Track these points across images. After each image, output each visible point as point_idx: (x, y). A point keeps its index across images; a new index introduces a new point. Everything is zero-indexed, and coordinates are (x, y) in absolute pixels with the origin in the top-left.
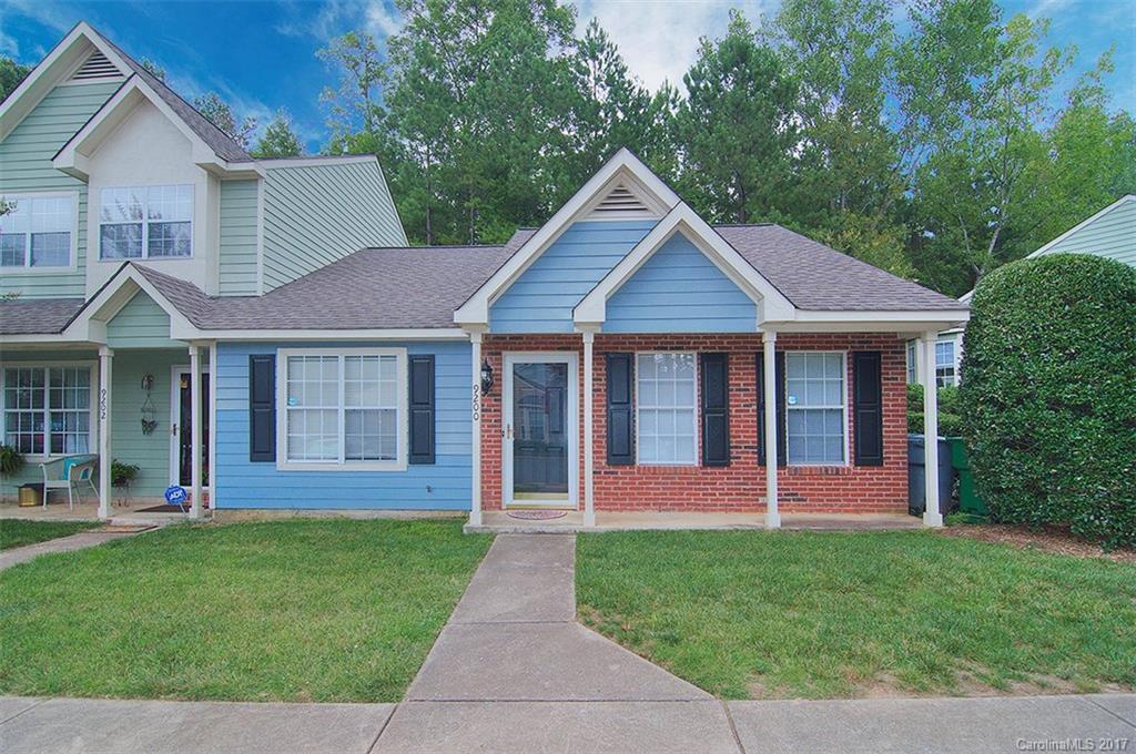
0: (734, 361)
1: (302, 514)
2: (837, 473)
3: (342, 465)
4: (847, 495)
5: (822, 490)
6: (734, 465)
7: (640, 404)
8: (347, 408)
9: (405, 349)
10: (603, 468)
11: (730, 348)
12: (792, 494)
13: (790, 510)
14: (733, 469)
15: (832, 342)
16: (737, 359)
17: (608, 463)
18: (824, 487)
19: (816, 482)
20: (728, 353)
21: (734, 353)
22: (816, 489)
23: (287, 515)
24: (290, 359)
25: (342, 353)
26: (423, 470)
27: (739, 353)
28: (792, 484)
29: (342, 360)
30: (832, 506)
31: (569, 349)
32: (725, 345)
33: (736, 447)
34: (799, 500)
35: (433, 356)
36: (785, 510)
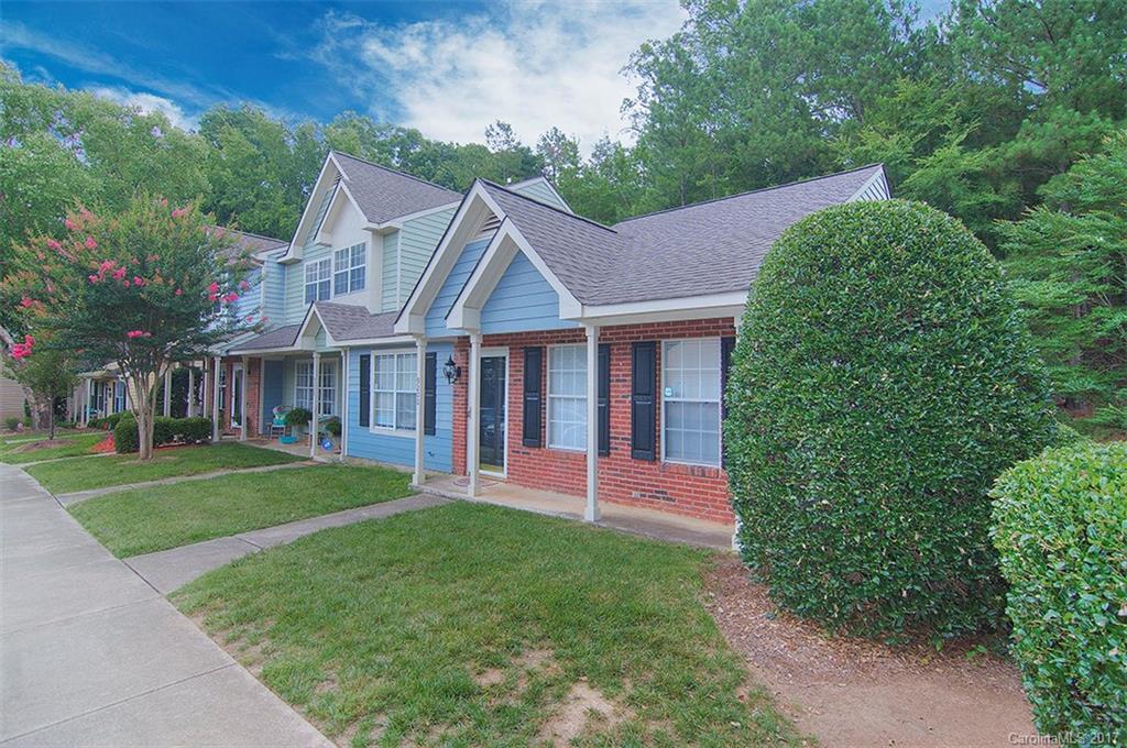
0: (615, 351)
2: (704, 475)
3: (394, 432)
4: (716, 501)
5: (690, 491)
6: (612, 456)
7: (551, 393)
8: (397, 391)
10: (521, 448)
11: (612, 339)
12: (662, 492)
13: (660, 509)
14: (613, 459)
15: (702, 328)
16: (618, 349)
17: (524, 445)
18: (693, 489)
19: (685, 482)
20: (610, 345)
21: (615, 344)
22: (684, 490)
24: (377, 357)
25: (396, 352)
26: (430, 438)
27: (619, 344)
28: (661, 481)
30: (699, 510)
31: (502, 345)
32: (608, 336)
33: (615, 438)
34: (668, 499)
35: (435, 354)
36: (655, 508)
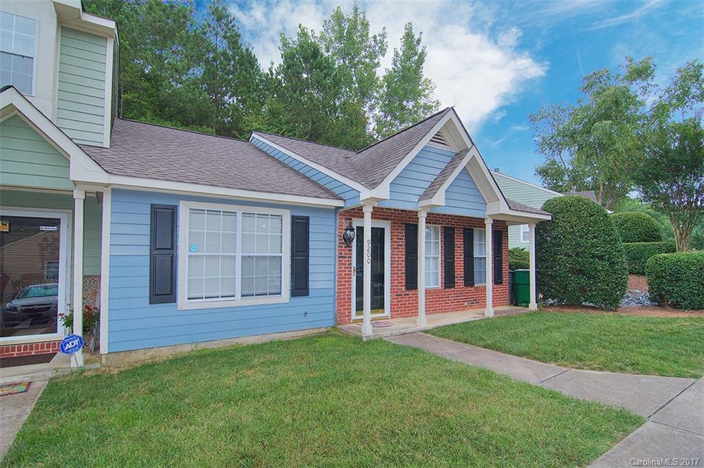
1: (201, 346)
3: (238, 301)
6: (456, 287)
8: (243, 255)
9: (289, 211)
10: (403, 292)
11: (455, 225)
12: (475, 300)
13: (475, 308)
16: (457, 231)
17: (407, 289)
20: (454, 228)
22: (483, 297)
23: (186, 349)
24: (192, 212)
25: (240, 210)
26: (300, 300)
27: (458, 228)
28: (475, 295)
29: (239, 215)
32: (453, 223)
33: (457, 277)
34: (477, 303)
35: (308, 218)
36: (473, 308)
